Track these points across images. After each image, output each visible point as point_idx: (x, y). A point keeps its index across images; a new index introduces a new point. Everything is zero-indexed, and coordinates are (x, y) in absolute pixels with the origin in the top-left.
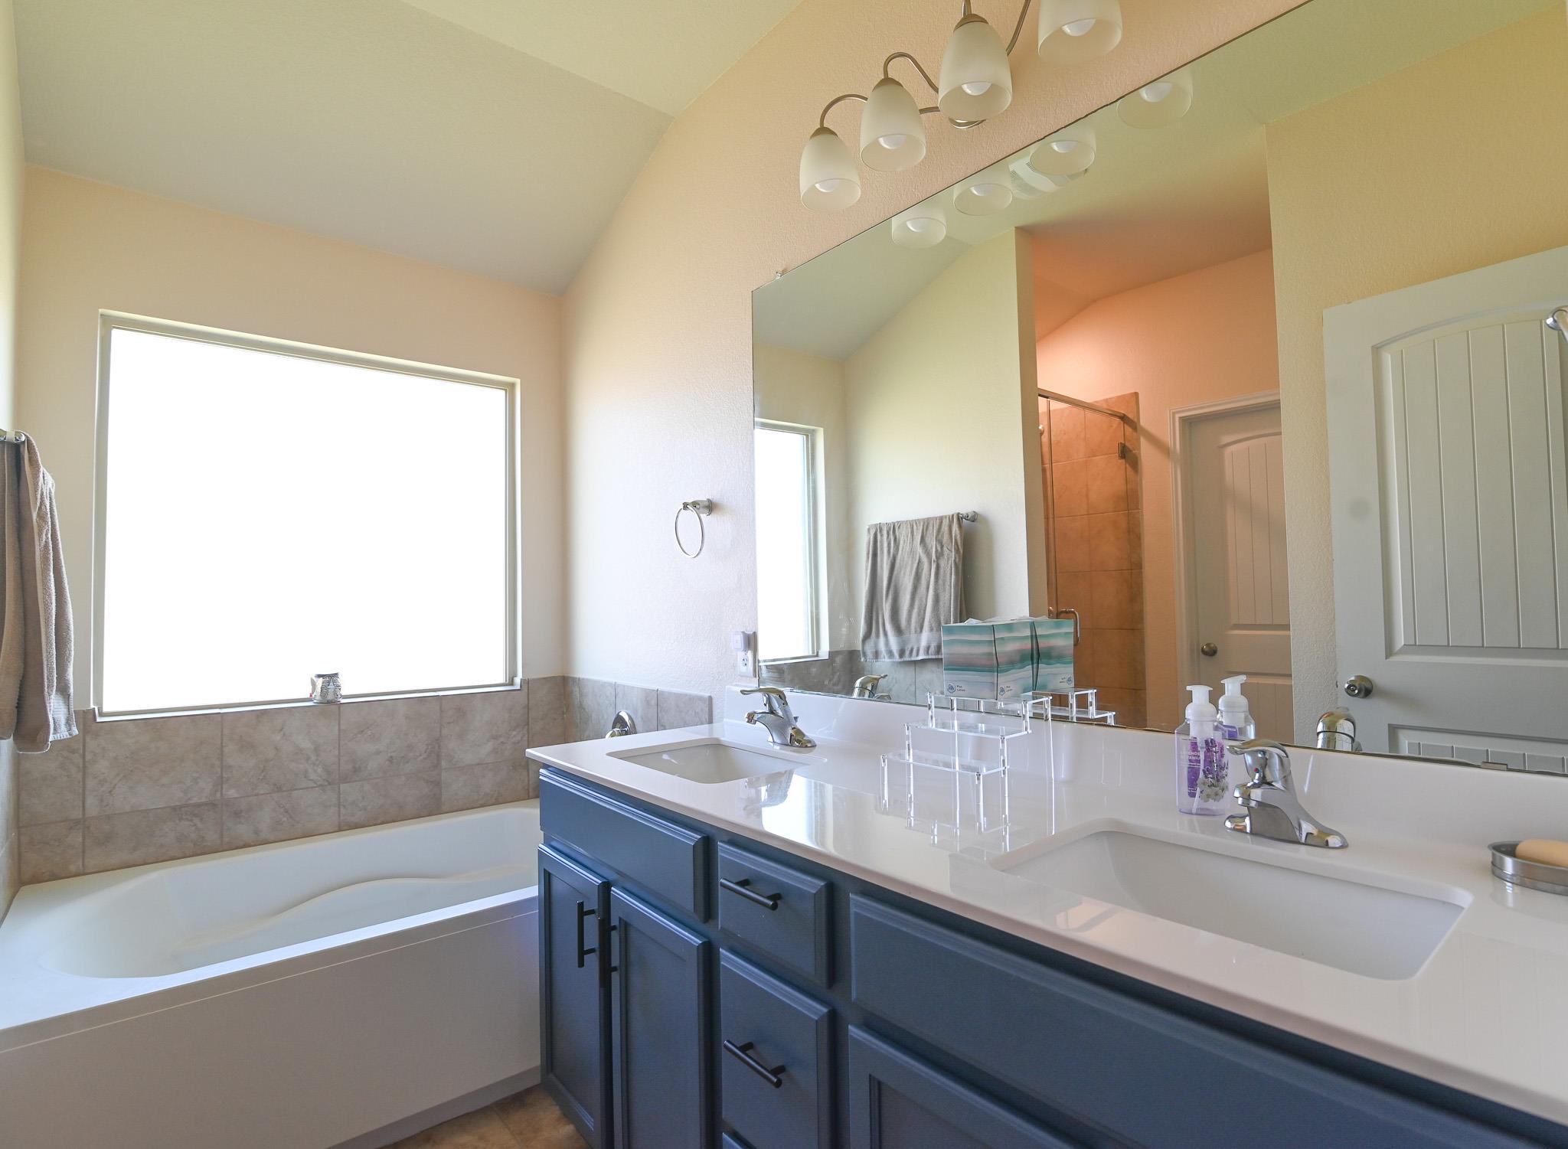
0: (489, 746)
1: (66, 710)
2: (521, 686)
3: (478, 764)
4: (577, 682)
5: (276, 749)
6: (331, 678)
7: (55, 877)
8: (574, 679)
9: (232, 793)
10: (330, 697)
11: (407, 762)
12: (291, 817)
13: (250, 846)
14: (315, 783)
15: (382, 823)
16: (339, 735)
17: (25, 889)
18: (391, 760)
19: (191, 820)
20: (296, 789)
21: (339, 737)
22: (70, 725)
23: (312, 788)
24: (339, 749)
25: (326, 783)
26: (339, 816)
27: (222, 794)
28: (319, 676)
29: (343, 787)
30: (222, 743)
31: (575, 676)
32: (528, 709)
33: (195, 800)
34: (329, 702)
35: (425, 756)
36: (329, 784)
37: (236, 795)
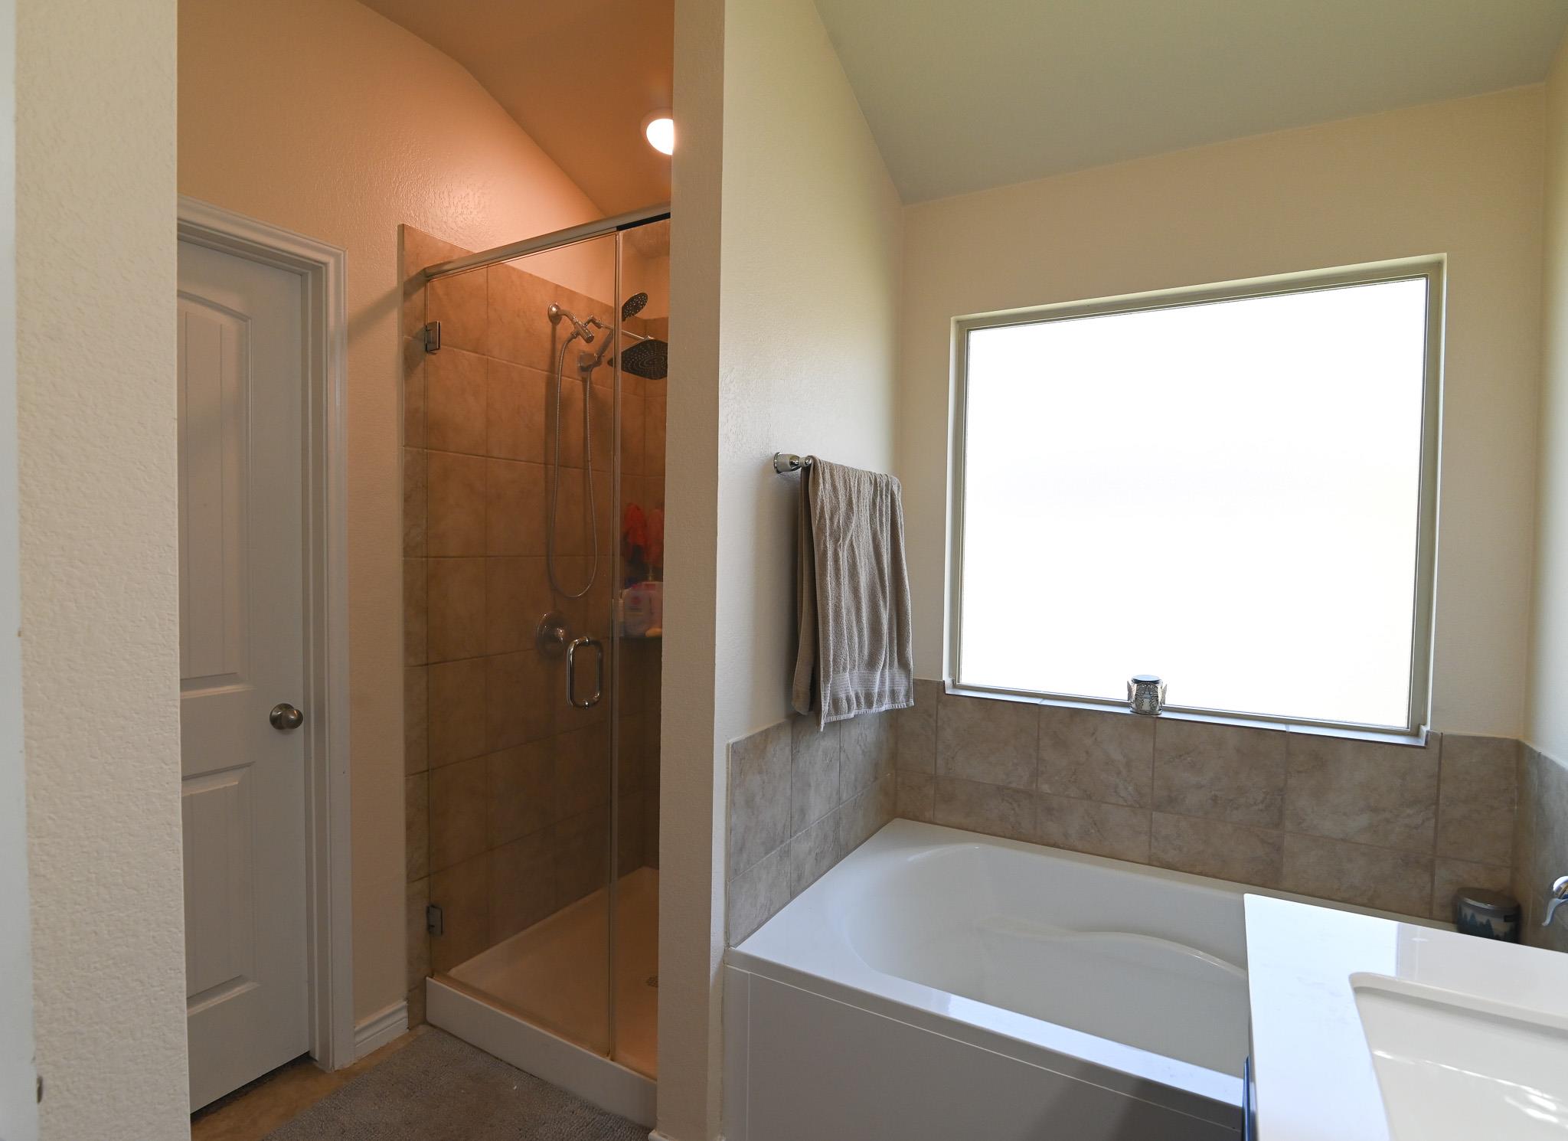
0: (1364, 820)
1: (907, 683)
2: (1426, 742)
3: (1342, 840)
4: (1538, 759)
5: (1087, 752)
6: (1146, 688)
7: (915, 818)
8: (1532, 751)
9: (1046, 788)
10: (1146, 707)
11: (1237, 809)
12: (1099, 831)
13: (1059, 847)
14: (1126, 801)
15: (1200, 874)
16: (1154, 754)
17: (897, 821)
18: (1215, 799)
19: (1011, 804)
20: (1106, 803)
21: (1154, 756)
22: (909, 698)
23: (1122, 806)
24: (1153, 771)
25: (1138, 806)
26: (1150, 848)
27: (1037, 785)
28: (1136, 681)
29: (1155, 815)
30: (1038, 736)
31: (1538, 749)
32: (1439, 780)
33: (1014, 785)
34: (1145, 713)
35: (1261, 807)
36: (1141, 807)
37: (1049, 791)
